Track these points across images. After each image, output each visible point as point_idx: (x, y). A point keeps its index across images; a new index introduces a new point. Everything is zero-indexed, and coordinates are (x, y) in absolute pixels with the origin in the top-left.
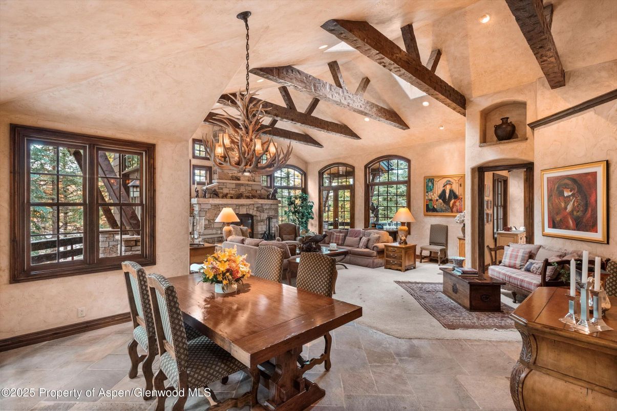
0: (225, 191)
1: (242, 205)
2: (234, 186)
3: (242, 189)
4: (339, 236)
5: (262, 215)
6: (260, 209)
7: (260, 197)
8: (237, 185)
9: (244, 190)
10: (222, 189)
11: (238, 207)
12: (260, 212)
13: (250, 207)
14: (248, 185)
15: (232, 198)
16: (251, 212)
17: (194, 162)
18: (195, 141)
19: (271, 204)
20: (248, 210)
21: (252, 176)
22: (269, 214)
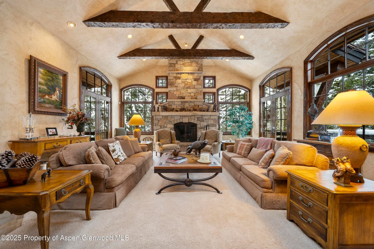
0: (174, 107)
1: (185, 116)
2: (180, 103)
3: (187, 105)
5: (202, 123)
6: (201, 119)
7: (201, 110)
8: (182, 102)
9: (188, 106)
10: (171, 105)
11: (181, 118)
12: (200, 121)
13: (191, 117)
14: (191, 102)
15: (177, 111)
16: (192, 121)
17: (157, 90)
18: (157, 78)
19: (210, 115)
20: (189, 119)
21: (195, 95)
22: (208, 123)
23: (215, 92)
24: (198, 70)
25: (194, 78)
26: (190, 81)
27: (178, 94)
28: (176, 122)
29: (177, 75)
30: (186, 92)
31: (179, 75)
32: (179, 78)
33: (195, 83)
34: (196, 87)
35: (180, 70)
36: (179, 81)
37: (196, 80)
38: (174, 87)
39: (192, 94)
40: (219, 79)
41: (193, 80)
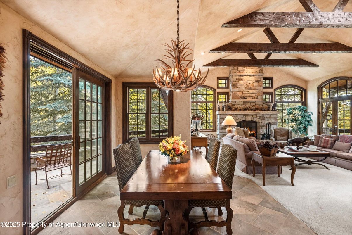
0: (236, 106)
1: (248, 115)
2: (242, 103)
3: (248, 105)
4: (328, 140)
5: (263, 121)
6: (262, 118)
7: (262, 109)
8: (244, 102)
9: (250, 105)
10: (234, 105)
11: (244, 116)
12: (262, 120)
13: (254, 116)
14: (252, 102)
15: (240, 110)
16: (254, 120)
17: (218, 90)
18: (219, 78)
19: (271, 114)
20: (252, 118)
21: (256, 96)
22: (268, 121)
23: (273, 92)
24: (259, 73)
25: (255, 79)
26: (251, 82)
27: (240, 94)
28: (239, 121)
29: (240, 77)
30: (248, 92)
31: (242, 77)
32: (242, 80)
33: (256, 84)
34: (257, 88)
35: (243, 73)
36: (241, 83)
37: (257, 81)
38: (236, 88)
39: (254, 95)
40: (277, 79)
41: (254, 82)
